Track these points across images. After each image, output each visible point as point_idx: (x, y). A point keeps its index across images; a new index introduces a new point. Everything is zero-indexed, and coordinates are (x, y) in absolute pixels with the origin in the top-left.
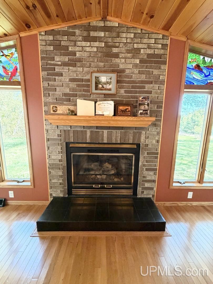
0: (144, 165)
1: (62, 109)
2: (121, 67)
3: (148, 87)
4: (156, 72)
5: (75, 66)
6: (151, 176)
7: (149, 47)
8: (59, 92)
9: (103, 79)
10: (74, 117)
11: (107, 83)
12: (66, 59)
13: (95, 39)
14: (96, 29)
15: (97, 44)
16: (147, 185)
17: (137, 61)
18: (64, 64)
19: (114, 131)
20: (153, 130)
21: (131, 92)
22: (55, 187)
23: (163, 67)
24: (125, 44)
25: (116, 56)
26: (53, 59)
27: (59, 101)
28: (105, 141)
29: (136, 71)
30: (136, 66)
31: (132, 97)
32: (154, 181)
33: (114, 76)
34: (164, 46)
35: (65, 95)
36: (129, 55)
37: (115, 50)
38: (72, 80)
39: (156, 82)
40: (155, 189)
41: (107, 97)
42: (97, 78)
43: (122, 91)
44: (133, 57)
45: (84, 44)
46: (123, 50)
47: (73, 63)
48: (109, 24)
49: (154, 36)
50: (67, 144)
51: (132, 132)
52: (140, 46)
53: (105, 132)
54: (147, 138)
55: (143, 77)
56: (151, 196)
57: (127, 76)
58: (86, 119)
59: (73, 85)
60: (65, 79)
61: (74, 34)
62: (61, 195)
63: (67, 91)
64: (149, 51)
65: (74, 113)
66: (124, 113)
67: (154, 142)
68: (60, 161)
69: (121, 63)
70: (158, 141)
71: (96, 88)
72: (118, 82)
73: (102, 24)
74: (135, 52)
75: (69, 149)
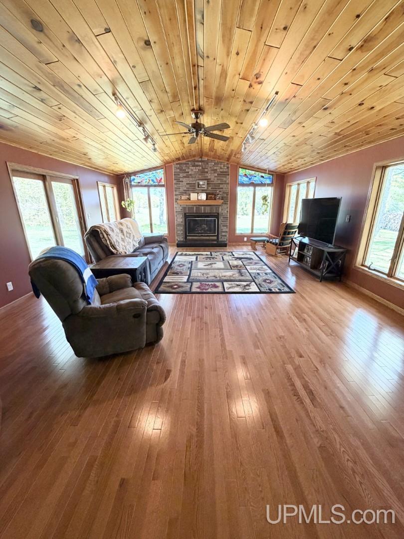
0: (222, 224)
1: (184, 197)
2: (209, 177)
3: (221, 186)
4: (224, 179)
5: (189, 177)
6: (225, 229)
7: (221, 168)
8: (181, 190)
9: (201, 183)
10: (189, 201)
11: (203, 185)
12: (185, 175)
13: (197, 166)
14: (198, 161)
15: (198, 168)
16: (223, 234)
17: (216, 175)
18: (184, 177)
19: (207, 207)
20: (225, 206)
21: (213, 188)
22: (179, 236)
23: (228, 176)
24: (210, 167)
25: (207, 172)
26: (179, 175)
27: (182, 194)
28: (203, 212)
29: (216, 179)
30: (215, 177)
31: (214, 191)
32: (227, 232)
33: (206, 181)
34: (228, 168)
35: (184, 190)
36: (212, 172)
37: (206, 170)
38: (187, 184)
39: (225, 184)
40: (228, 236)
41: (203, 191)
42: (198, 183)
43: (210, 188)
44: (214, 173)
45: (192, 168)
46: (210, 169)
47: (187, 177)
48: (203, 159)
49: (223, 163)
50: (185, 214)
51: (215, 207)
52: (218, 168)
53: (203, 207)
54: (222, 210)
55: (219, 182)
56: (225, 240)
57: (212, 181)
58: (194, 201)
59: (188, 186)
60: (184, 183)
61: (188, 164)
62: (182, 240)
63: (185, 189)
64: (221, 170)
65: (189, 199)
66: (211, 199)
67: (226, 212)
68: (182, 222)
69: (209, 176)
70: (227, 212)
71: (198, 187)
72: (208, 184)
73: (200, 159)
74: (215, 171)
75: (186, 216)
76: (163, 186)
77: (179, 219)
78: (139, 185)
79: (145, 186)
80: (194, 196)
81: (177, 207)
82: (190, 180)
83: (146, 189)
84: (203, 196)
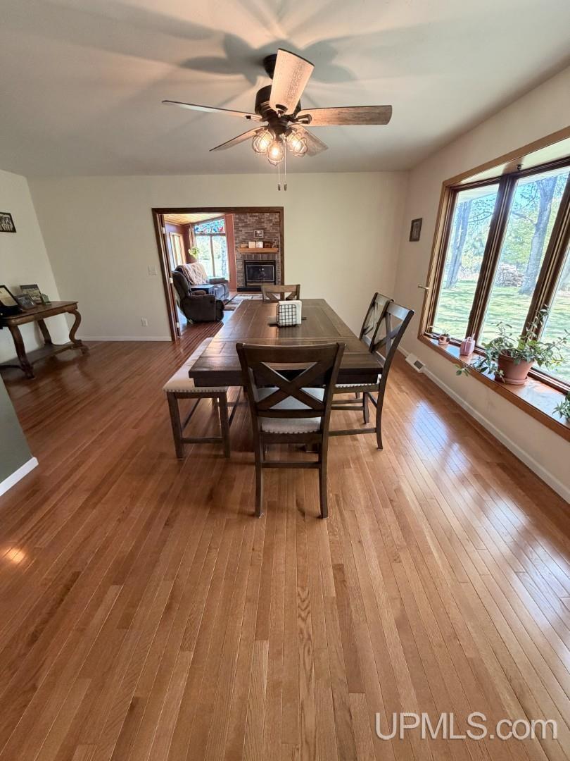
1: (243, 246)
2: (265, 227)
3: (276, 235)
7: (276, 218)
8: (241, 238)
9: (258, 232)
10: (248, 249)
12: (243, 224)
13: (255, 216)
15: (255, 218)
17: (272, 225)
18: (243, 227)
19: (264, 255)
21: (269, 237)
22: (240, 282)
24: (266, 218)
25: (263, 222)
26: (238, 225)
27: (241, 243)
28: (261, 259)
29: (271, 228)
31: (269, 240)
33: (262, 231)
36: (268, 222)
37: (262, 220)
38: (246, 233)
41: (260, 240)
42: (256, 232)
43: (266, 237)
45: (250, 218)
46: (266, 220)
47: (246, 226)
50: (245, 261)
51: (271, 254)
52: (272, 218)
53: (260, 255)
54: (278, 257)
55: (274, 231)
57: (268, 231)
58: (253, 249)
59: (246, 235)
60: (243, 232)
62: (242, 285)
63: (244, 238)
64: (276, 220)
65: (248, 247)
66: (267, 247)
68: (242, 269)
69: (265, 225)
71: (256, 236)
72: (264, 233)
74: (271, 221)
75: (245, 263)
76: (224, 235)
77: (239, 266)
78: (202, 234)
79: (208, 235)
80: (252, 245)
81: (237, 255)
82: (249, 230)
83: (208, 238)
84: (260, 245)
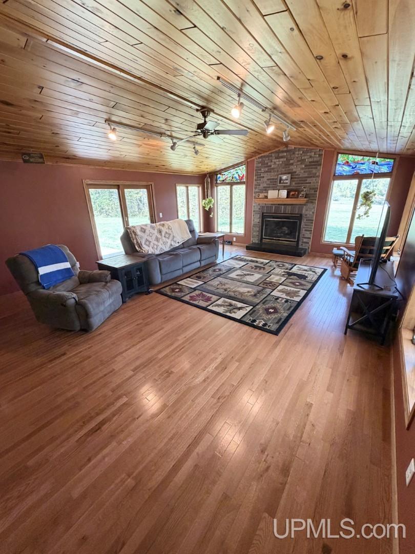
0: (304, 228)
1: (262, 195)
2: (294, 170)
3: (309, 180)
4: (314, 171)
5: (271, 172)
6: (307, 234)
7: (311, 157)
8: (262, 186)
9: (284, 177)
10: (266, 200)
11: (287, 180)
12: (266, 169)
13: (282, 157)
14: (283, 152)
15: (282, 159)
16: (305, 240)
17: (304, 166)
18: (265, 172)
19: (288, 206)
20: (310, 205)
21: (299, 183)
22: (255, 237)
23: (318, 167)
24: (297, 158)
25: (292, 164)
26: (260, 170)
27: (261, 191)
28: (282, 212)
29: (302, 171)
30: (303, 169)
31: (298, 186)
32: (309, 238)
33: (289, 175)
34: (320, 155)
35: (264, 187)
36: (299, 163)
37: (291, 162)
38: (268, 179)
39: (314, 177)
40: (310, 243)
41: (284, 187)
42: (280, 178)
43: (294, 183)
44: (301, 164)
45: (276, 160)
46: (296, 161)
47: (269, 171)
48: (289, 148)
49: (314, 151)
50: (263, 213)
51: (297, 206)
52: (306, 157)
53: (283, 207)
54: (307, 210)
55: (306, 175)
56: (307, 248)
57: (297, 175)
58: (273, 199)
59: (268, 182)
60: (265, 179)
61: (272, 156)
62: (257, 242)
63: (265, 185)
64: (310, 160)
65: (266, 197)
66: (293, 197)
67: (311, 213)
68: (259, 223)
69: (293, 168)
70: (313, 213)
71: (280, 183)
72: (291, 178)
73: (286, 149)
74: (302, 161)
75: (263, 217)
76: (243, 183)
77: (256, 219)
78: (224, 183)
79: (228, 184)
80: (272, 194)
81: (255, 205)
82: (272, 175)
83: (228, 187)
84: (284, 193)
